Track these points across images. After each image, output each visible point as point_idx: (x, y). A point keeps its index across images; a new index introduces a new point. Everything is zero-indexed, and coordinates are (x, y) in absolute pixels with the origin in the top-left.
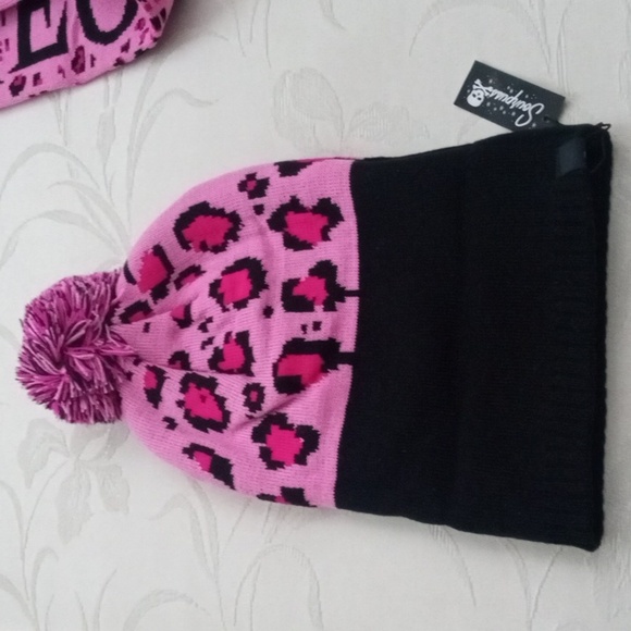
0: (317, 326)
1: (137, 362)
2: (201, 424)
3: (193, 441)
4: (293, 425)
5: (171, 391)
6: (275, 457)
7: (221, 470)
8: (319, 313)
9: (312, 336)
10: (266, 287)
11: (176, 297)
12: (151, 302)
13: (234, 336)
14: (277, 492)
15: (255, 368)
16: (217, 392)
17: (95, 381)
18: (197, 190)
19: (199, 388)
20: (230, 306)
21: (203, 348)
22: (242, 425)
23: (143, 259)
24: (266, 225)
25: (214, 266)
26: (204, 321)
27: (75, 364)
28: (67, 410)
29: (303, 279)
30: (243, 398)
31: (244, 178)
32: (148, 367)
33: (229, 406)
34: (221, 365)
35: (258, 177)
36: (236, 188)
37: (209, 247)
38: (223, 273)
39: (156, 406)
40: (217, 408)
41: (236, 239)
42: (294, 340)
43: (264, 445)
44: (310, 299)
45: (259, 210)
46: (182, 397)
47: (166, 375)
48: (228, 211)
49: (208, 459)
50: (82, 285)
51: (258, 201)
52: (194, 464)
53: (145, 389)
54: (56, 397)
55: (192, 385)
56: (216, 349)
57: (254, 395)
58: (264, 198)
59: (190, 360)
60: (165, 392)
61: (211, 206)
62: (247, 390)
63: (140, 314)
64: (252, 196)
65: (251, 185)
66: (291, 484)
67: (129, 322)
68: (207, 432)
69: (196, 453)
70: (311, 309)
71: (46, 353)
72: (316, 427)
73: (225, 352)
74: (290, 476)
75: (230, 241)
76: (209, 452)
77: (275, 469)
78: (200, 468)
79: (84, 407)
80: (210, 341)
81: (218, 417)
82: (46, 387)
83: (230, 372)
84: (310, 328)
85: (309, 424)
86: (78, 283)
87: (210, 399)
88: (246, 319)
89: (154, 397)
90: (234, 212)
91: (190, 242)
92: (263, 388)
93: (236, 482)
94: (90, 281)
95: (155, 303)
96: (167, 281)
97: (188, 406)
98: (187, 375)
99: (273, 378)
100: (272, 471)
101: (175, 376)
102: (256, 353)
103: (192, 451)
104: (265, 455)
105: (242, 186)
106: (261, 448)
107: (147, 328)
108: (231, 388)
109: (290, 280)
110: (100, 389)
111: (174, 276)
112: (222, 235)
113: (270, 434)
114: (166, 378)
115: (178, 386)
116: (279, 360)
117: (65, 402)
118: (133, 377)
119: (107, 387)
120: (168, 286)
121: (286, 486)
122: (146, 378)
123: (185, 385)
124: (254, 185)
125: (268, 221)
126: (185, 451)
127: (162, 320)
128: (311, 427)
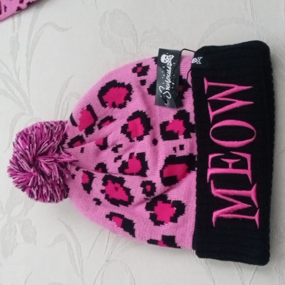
0: (182, 147)
1: (77, 169)
2: (115, 202)
3: (111, 211)
4: (170, 201)
5: (97, 185)
6: (159, 219)
7: (128, 226)
8: (181, 140)
9: (180, 153)
10: (151, 128)
11: (98, 133)
12: (84, 136)
13: (135, 155)
14: (159, 238)
15: (148, 173)
16: (125, 185)
17: (53, 176)
18: (110, 74)
19: (114, 183)
20: (135, 139)
21: (115, 161)
22: (140, 203)
23: (82, 113)
24: (146, 91)
25: (122, 116)
26: (115, 146)
27: (41, 166)
28: (35, 193)
29: (171, 121)
30: (141, 189)
31: (135, 66)
32: (84, 171)
33: (132, 193)
34: (126, 171)
35: (144, 65)
36: (131, 71)
37: (117, 105)
38: (128, 120)
39: (89, 192)
40: (125, 194)
41: (130, 100)
42: (170, 156)
43: (153, 212)
44: (176, 132)
45: (143, 83)
46: (104, 188)
47: (94, 176)
48: (126, 84)
49: (121, 220)
50: (49, 125)
51: (143, 78)
52: (113, 224)
53: (82, 183)
54: (30, 185)
55: (109, 181)
56: (124, 162)
57: (148, 188)
58: (146, 76)
59: (107, 168)
60: (94, 185)
61: (118, 82)
62: (144, 184)
63: (78, 142)
64: (139, 75)
65: (139, 69)
66: (168, 234)
67: (73, 147)
68: (118, 206)
69: (114, 218)
70: (177, 138)
71: (25, 159)
72: (184, 201)
73: (129, 164)
74: (167, 229)
75: (128, 101)
76: (121, 216)
77: (159, 225)
78: (116, 225)
79: (45, 191)
80: (120, 157)
81: (126, 198)
82: (24, 179)
83: (132, 174)
84: (178, 149)
85: (179, 200)
86: (46, 124)
87: (121, 189)
88: (143, 146)
89: (87, 187)
90: (129, 84)
91: (107, 102)
92: (155, 184)
93: (137, 233)
94: (53, 123)
95: (87, 137)
96: (94, 125)
97: (108, 192)
98: (106, 176)
99: (160, 179)
100: (157, 227)
101: (99, 177)
102: (150, 165)
103: (111, 216)
104: (153, 218)
105: (134, 70)
106: (151, 214)
107: (82, 150)
108: (133, 183)
109: (164, 122)
110: (55, 181)
111: (98, 122)
112: (123, 98)
113: (157, 206)
114: (94, 178)
115: (101, 182)
116: (163, 168)
117: (34, 187)
118: (76, 177)
119: (59, 180)
120: (94, 127)
121: (165, 235)
122: (83, 178)
123: (105, 181)
124: (141, 70)
125: (148, 89)
126: (107, 216)
127: (90, 146)
128: (181, 201)
